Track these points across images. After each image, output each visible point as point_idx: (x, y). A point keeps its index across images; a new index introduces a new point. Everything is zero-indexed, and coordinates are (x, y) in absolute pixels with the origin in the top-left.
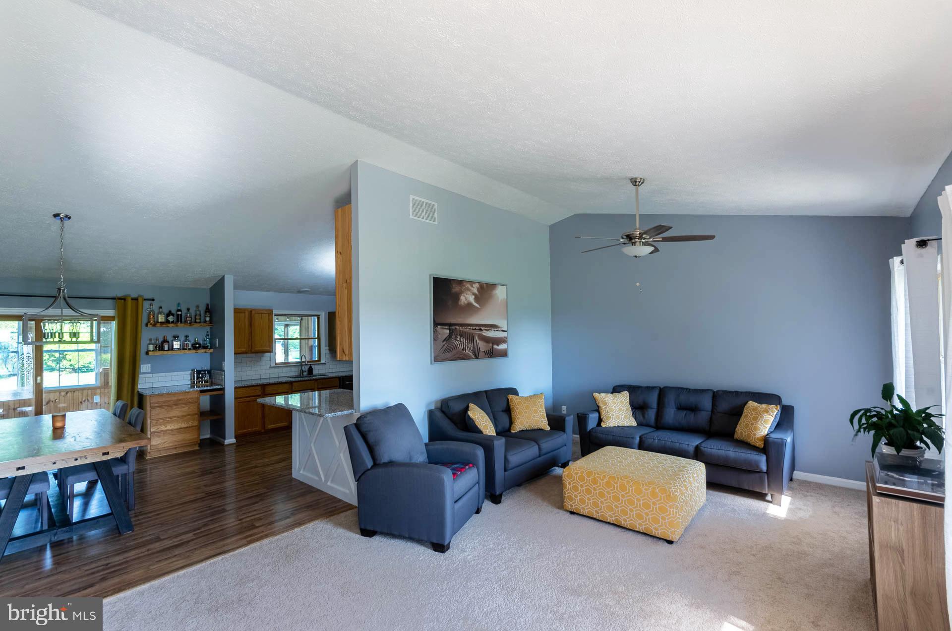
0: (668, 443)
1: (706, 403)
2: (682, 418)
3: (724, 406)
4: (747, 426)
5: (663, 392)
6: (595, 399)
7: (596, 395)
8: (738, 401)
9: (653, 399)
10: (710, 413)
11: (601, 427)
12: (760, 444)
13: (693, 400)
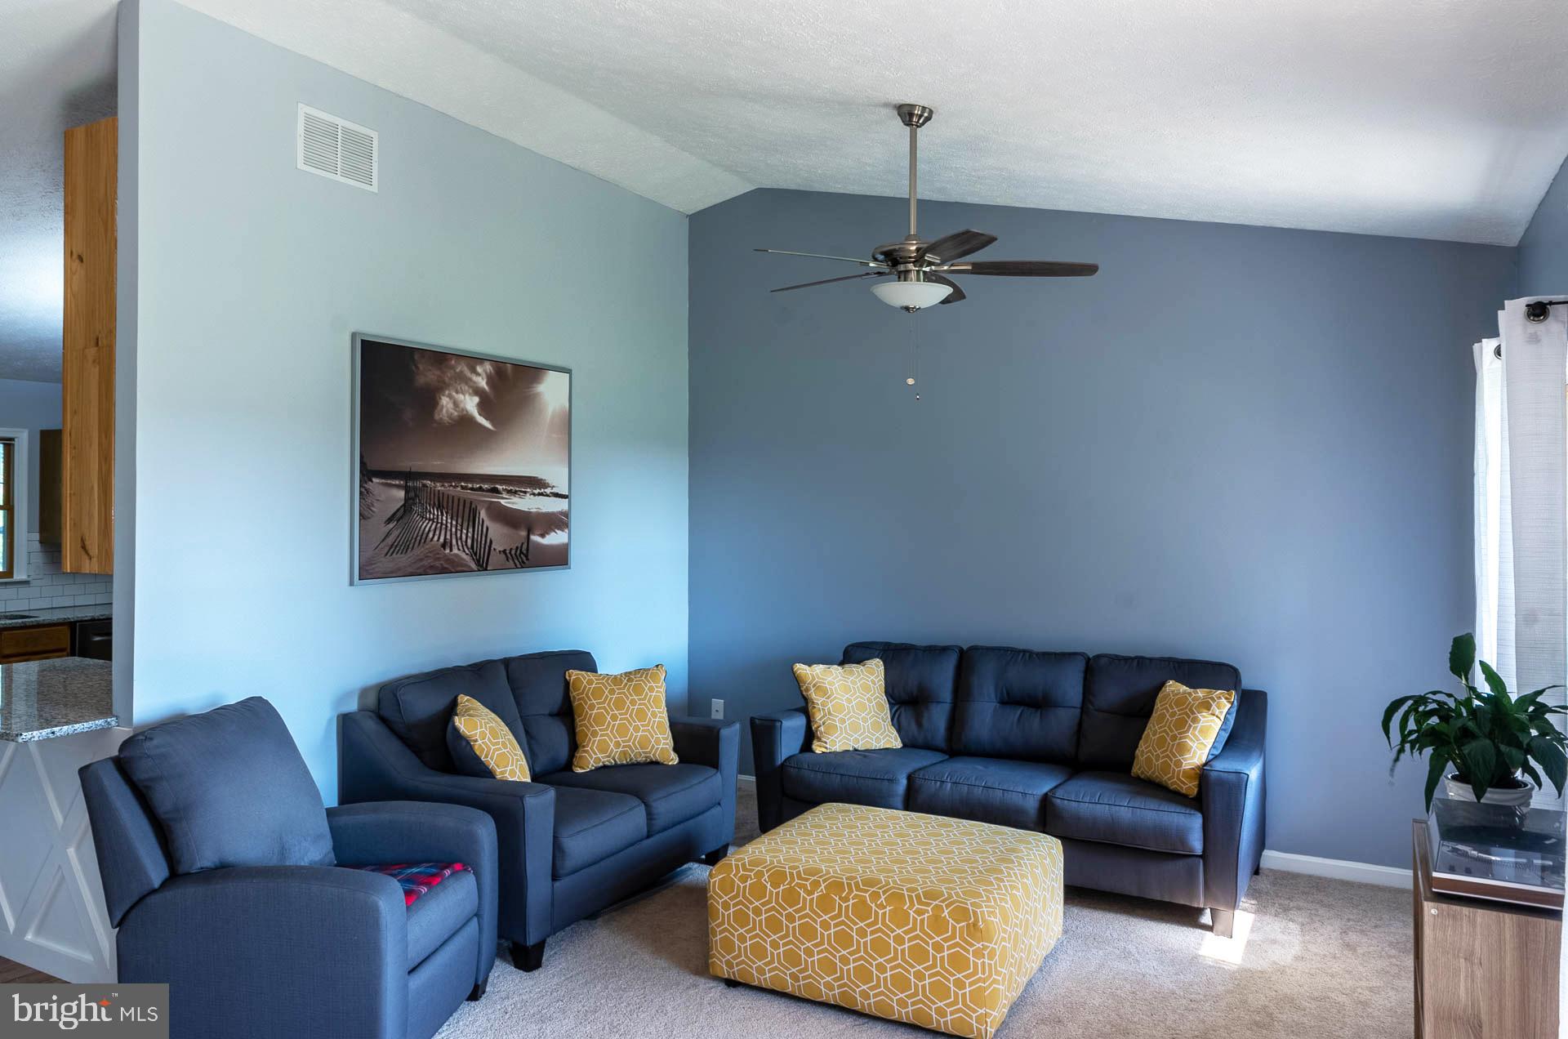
0: (978, 791)
1: (1071, 687)
2: (1013, 726)
3: (1111, 693)
4: (1161, 742)
5: (967, 660)
6: (797, 680)
7: (801, 668)
8: (1144, 683)
9: (943, 679)
10: (1078, 711)
11: (813, 752)
12: (1190, 788)
13: (1033, 679)
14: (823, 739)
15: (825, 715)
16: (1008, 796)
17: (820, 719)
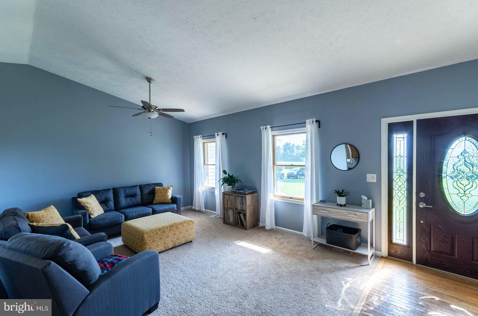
0: (141, 212)
1: (138, 191)
2: (129, 201)
3: (146, 191)
4: (163, 196)
6: (79, 203)
7: (79, 199)
8: (151, 188)
9: (111, 195)
10: (140, 196)
12: (171, 201)
13: (132, 191)
14: (93, 214)
15: (92, 209)
16: (147, 211)
17: (91, 210)
